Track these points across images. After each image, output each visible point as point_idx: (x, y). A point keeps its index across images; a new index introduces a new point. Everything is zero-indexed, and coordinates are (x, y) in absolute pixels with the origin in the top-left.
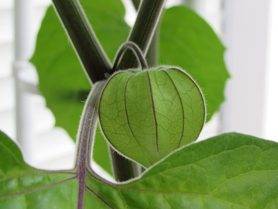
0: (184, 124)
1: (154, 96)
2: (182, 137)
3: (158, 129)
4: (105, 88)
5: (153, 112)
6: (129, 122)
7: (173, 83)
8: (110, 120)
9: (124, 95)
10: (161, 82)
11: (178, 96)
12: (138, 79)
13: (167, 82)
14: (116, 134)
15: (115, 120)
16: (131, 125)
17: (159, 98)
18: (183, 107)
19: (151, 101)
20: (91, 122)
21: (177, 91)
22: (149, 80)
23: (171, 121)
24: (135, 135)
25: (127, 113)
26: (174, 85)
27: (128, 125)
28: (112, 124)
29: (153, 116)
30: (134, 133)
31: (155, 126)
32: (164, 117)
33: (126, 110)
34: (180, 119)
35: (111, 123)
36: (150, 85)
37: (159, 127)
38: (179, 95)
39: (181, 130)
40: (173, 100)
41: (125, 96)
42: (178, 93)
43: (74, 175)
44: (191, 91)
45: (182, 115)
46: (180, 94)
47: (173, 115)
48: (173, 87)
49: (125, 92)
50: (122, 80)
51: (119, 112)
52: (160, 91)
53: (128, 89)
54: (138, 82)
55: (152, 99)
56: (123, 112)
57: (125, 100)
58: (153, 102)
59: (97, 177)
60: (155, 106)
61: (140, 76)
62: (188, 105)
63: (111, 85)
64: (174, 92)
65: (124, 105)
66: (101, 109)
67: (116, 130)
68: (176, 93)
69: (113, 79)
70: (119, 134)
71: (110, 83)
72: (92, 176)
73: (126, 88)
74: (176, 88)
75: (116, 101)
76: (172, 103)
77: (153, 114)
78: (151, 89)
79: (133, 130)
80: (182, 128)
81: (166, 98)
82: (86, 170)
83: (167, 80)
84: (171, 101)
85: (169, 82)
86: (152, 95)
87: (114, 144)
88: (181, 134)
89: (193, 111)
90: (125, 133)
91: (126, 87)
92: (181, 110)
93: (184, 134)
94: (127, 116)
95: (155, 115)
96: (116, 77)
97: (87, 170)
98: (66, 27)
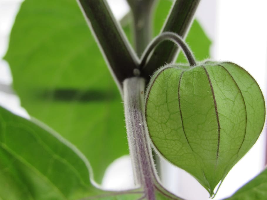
0: (246, 126)
1: (215, 95)
2: (243, 141)
3: (220, 133)
4: (151, 87)
5: (215, 114)
6: (184, 126)
7: (233, 79)
8: (159, 124)
9: (177, 94)
10: (219, 78)
11: (239, 94)
12: (193, 75)
13: (226, 79)
14: (166, 139)
15: (165, 124)
16: (186, 130)
17: (220, 98)
18: (245, 107)
19: (213, 101)
20: (142, 127)
21: (239, 89)
22: (208, 76)
23: (234, 123)
24: (190, 140)
25: (181, 115)
26: (235, 81)
27: (182, 129)
28: (162, 128)
29: (216, 118)
30: (188, 139)
31: (218, 130)
32: (227, 119)
33: (181, 112)
34: (243, 121)
35: (160, 127)
36: (210, 82)
37: (222, 132)
38: (241, 93)
39: (243, 134)
40: (235, 99)
41: (179, 95)
42: (240, 91)
43: (143, 195)
44: (251, 88)
45: (245, 117)
46: (241, 91)
47: (235, 116)
48: (233, 84)
49: (179, 90)
50: (172, 76)
51: (170, 114)
52: (219, 88)
53: (182, 87)
54: (194, 78)
55: (214, 99)
56: (177, 114)
57: (179, 99)
58: (215, 102)
59: (172, 196)
60: (218, 106)
61: (196, 71)
62: (250, 105)
63: (159, 83)
64: (235, 89)
65: (178, 106)
66: (148, 111)
67: (166, 135)
68: (237, 90)
69: (160, 75)
70: (169, 140)
71: (157, 80)
72: (165, 194)
73: (179, 86)
74: (237, 85)
75: (167, 102)
76: (234, 102)
77: (216, 116)
78: (211, 86)
79: (187, 134)
80: (244, 131)
81: (227, 97)
82: (154, 187)
83: (226, 76)
84: (233, 100)
85: (227, 77)
86: (214, 94)
87: (162, 152)
88: (242, 138)
89: (255, 111)
90: (176, 138)
91: (179, 84)
92: (244, 110)
93: (246, 138)
94: (182, 120)
95: (217, 117)
96: (163, 73)
97: (156, 188)
98: (89, 16)
